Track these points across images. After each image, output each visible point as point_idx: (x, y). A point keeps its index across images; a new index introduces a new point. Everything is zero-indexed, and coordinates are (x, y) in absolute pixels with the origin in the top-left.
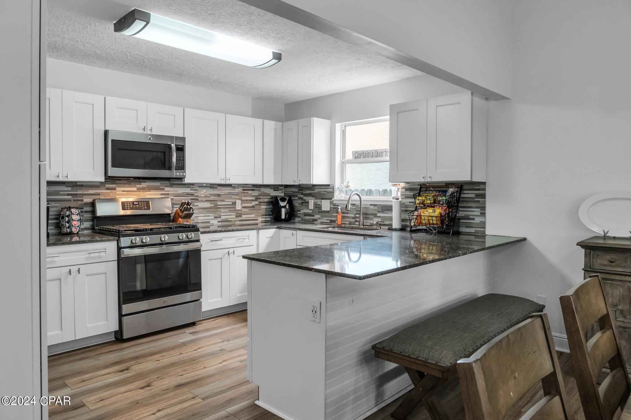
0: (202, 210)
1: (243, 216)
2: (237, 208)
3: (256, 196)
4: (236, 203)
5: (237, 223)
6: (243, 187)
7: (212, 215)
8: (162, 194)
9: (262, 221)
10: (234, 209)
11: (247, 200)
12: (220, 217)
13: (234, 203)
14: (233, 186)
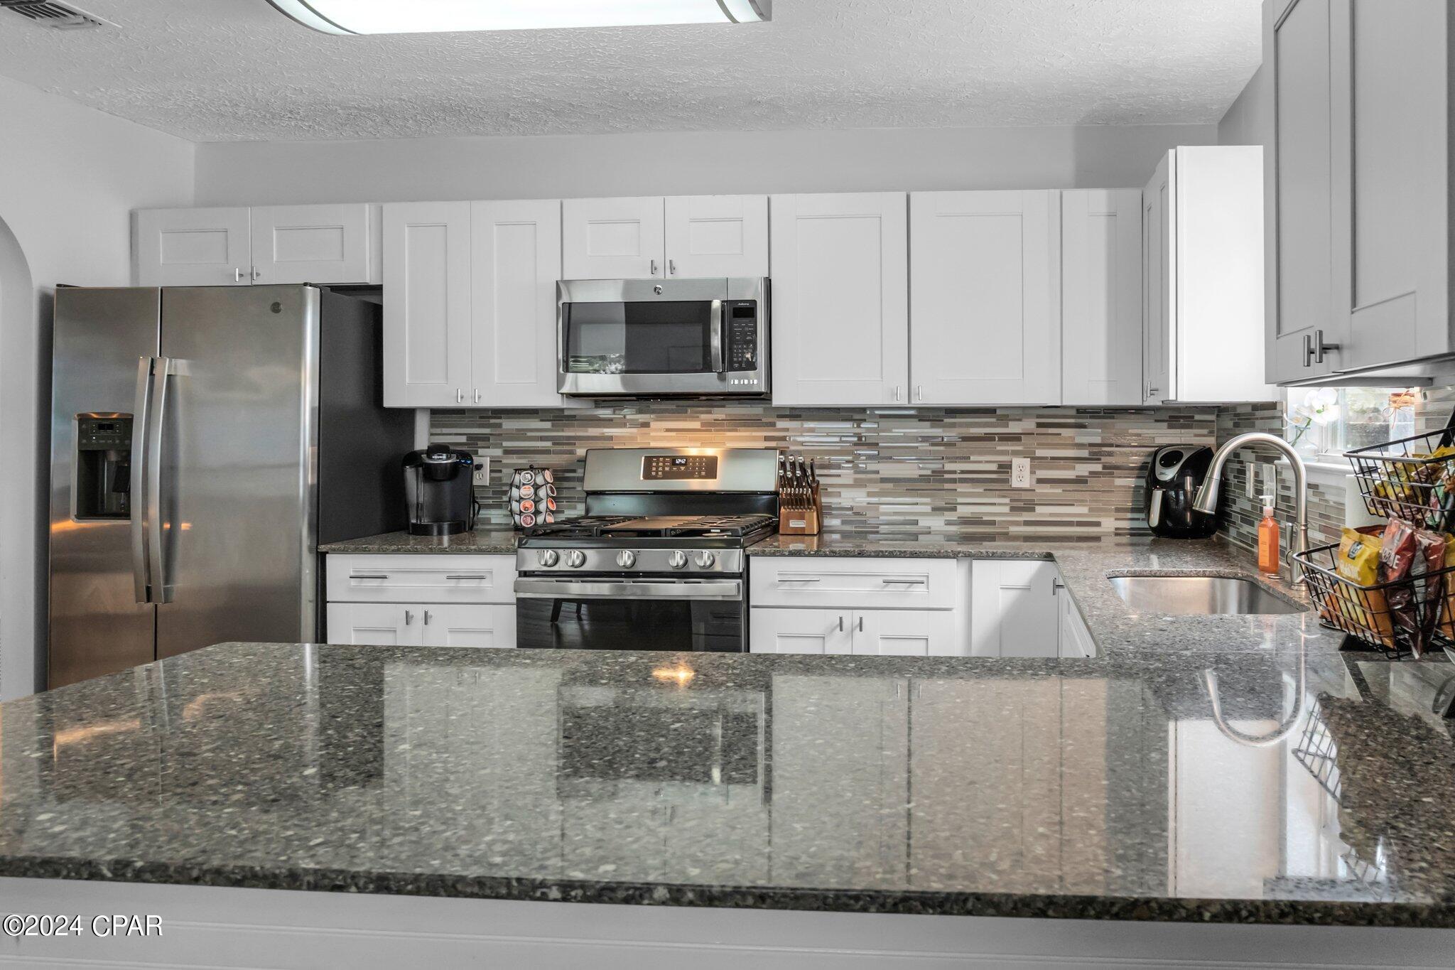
0: (890, 485)
1: (1039, 509)
2: (1015, 483)
3: (1091, 445)
4: (1011, 468)
5: (1013, 529)
6: (1039, 416)
7: (927, 500)
8: (767, 439)
9: (1116, 529)
10: (1005, 486)
11: (1053, 458)
12: (954, 509)
13: (1005, 468)
14: (998, 412)
